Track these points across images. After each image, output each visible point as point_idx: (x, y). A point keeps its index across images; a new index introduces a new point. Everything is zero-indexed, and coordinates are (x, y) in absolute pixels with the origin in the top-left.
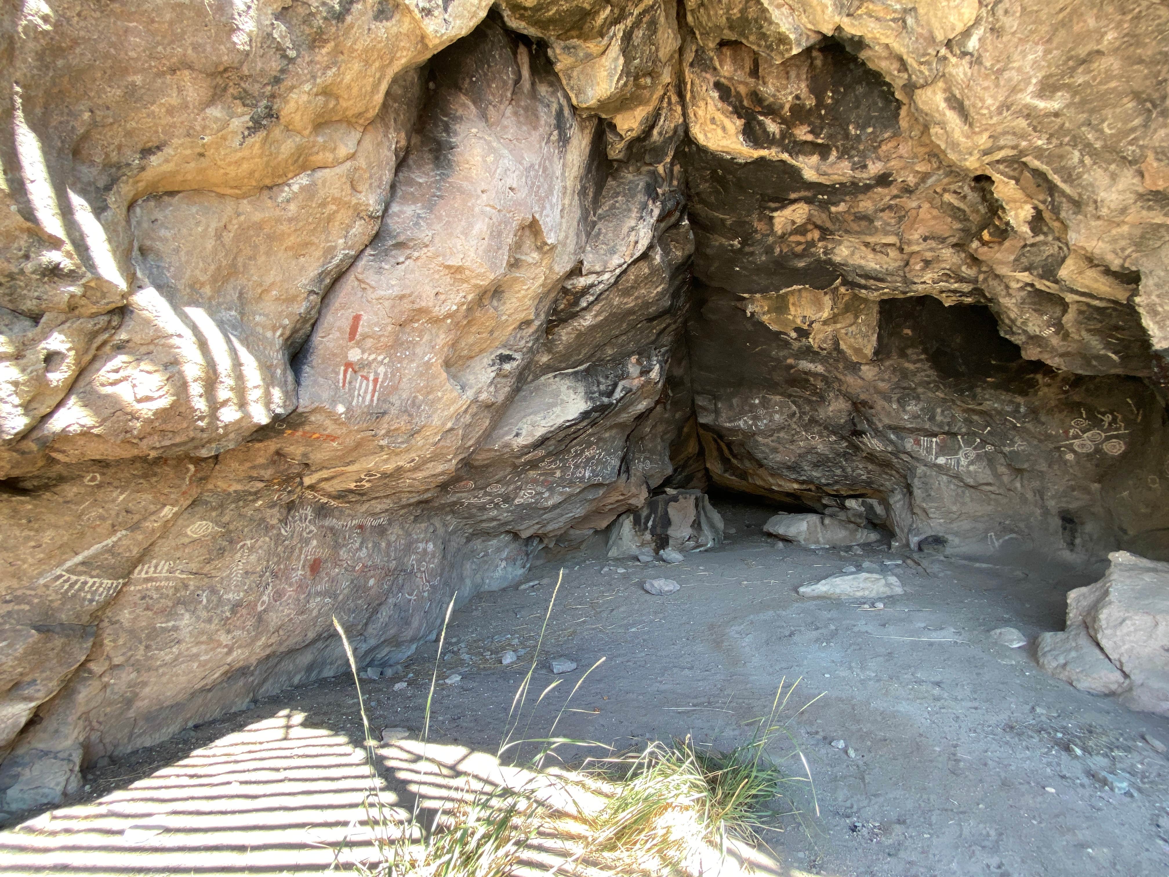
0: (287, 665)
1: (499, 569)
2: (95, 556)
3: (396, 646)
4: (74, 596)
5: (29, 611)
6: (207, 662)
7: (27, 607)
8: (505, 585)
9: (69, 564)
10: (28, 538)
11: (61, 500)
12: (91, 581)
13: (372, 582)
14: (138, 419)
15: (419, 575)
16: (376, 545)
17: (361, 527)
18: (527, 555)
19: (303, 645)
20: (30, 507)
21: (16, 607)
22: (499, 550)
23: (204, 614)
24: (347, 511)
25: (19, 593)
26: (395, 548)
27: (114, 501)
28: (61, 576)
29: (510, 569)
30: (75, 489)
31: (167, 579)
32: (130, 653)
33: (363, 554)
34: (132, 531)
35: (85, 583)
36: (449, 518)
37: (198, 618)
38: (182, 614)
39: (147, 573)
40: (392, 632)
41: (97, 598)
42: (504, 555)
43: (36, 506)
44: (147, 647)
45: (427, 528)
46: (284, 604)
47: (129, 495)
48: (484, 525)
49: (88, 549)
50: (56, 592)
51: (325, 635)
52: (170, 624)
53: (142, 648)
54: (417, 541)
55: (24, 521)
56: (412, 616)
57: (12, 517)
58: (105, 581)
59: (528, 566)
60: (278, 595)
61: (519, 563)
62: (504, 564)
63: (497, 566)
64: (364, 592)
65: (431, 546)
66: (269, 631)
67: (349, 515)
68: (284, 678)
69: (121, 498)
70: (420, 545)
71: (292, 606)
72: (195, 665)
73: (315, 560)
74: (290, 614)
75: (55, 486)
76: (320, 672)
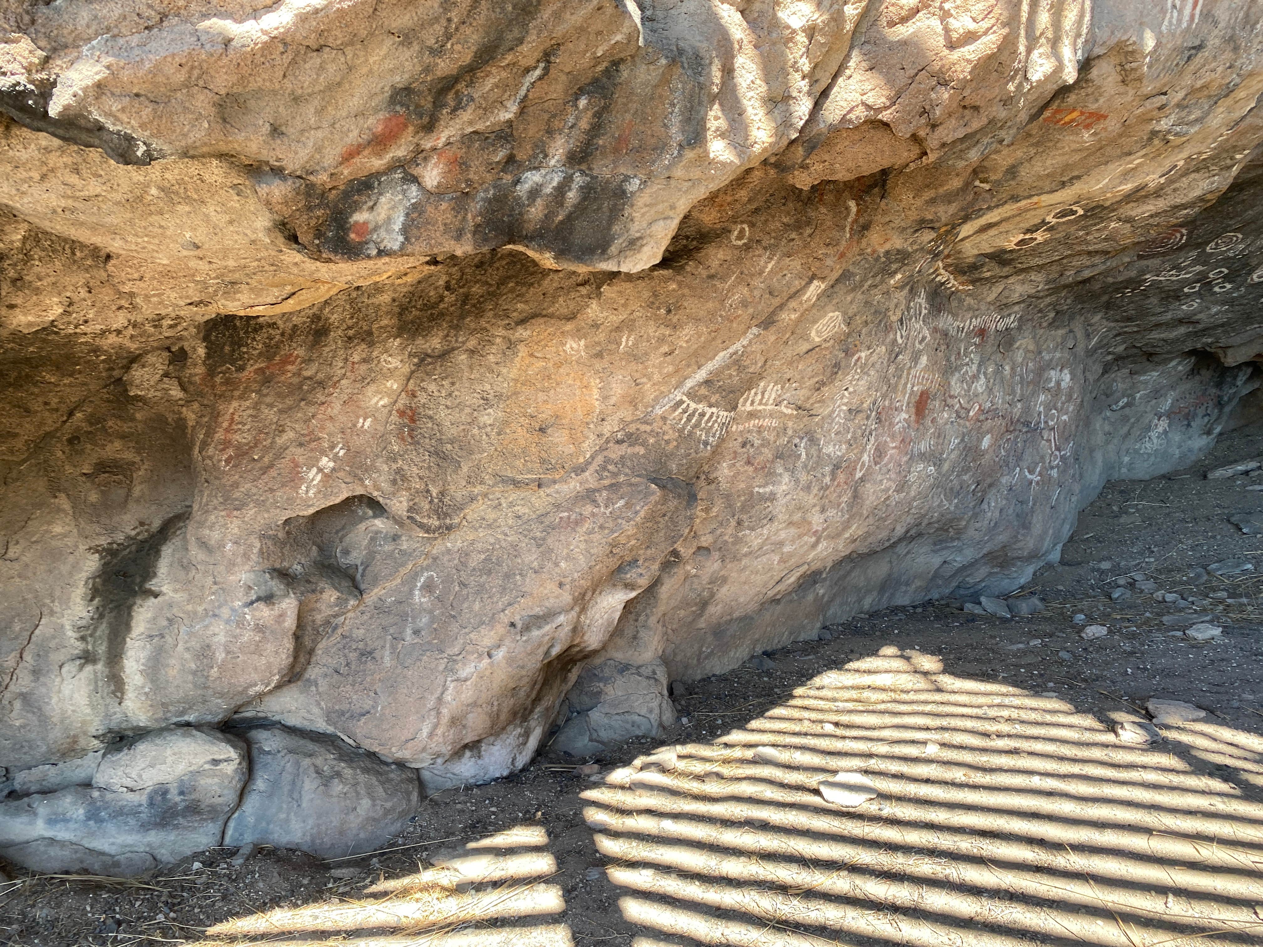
0: (857, 578)
1: (1153, 434)
2: (718, 373)
3: (1002, 566)
4: (691, 434)
5: (643, 456)
6: (791, 555)
7: (642, 451)
8: (1165, 468)
9: (689, 383)
10: (662, 340)
11: (704, 273)
12: (709, 411)
13: (986, 442)
14: (945, 84)
15: (1046, 435)
16: (999, 368)
17: (982, 332)
18: (1220, 404)
19: (887, 544)
20: (674, 286)
21: (630, 450)
22: (1157, 394)
23: (804, 477)
24: (969, 301)
25: (632, 428)
26: (1022, 377)
27: (761, 273)
28: (681, 402)
29: (1176, 437)
30: (721, 255)
31: (771, 415)
32: (718, 532)
33: (980, 386)
34: (766, 329)
35: (703, 415)
36: (1097, 318)
37: (797, 481)
38: (780, 475)
39: (752, 403)
40: (1002, 538)
41: (711, 439)
42: (1166, 404)
43: (680, 284)
44: (739, 523)
45: (1064, 338)
46: (884, 470)
47: (778, 262)
48: (1155, 335)
49: (712, 359)
50: (673, 427)
51: (912, 532)
52: (768, 490)
53: (733, 523)
54: (1049, 366)
55: (663, 311)
56: (1033, 512)
57: (651, 305)
58: (721, 413)
59: (1218, 430)
60: (880, 453)
61: (1198, 423)
62: (1163, 424)
63: (1148, 428)
64: (974, 460)
65: (1066, 377)
66: (861, 515)
67: (970, 309)
68: (852, 599)
69: (770, 266)
70: (1052, 373)
71: (893, 476)
72: (776, 558)
73: (922, 393)
74: (888, 489)
75: (698, 249)
76: (892, 595)
